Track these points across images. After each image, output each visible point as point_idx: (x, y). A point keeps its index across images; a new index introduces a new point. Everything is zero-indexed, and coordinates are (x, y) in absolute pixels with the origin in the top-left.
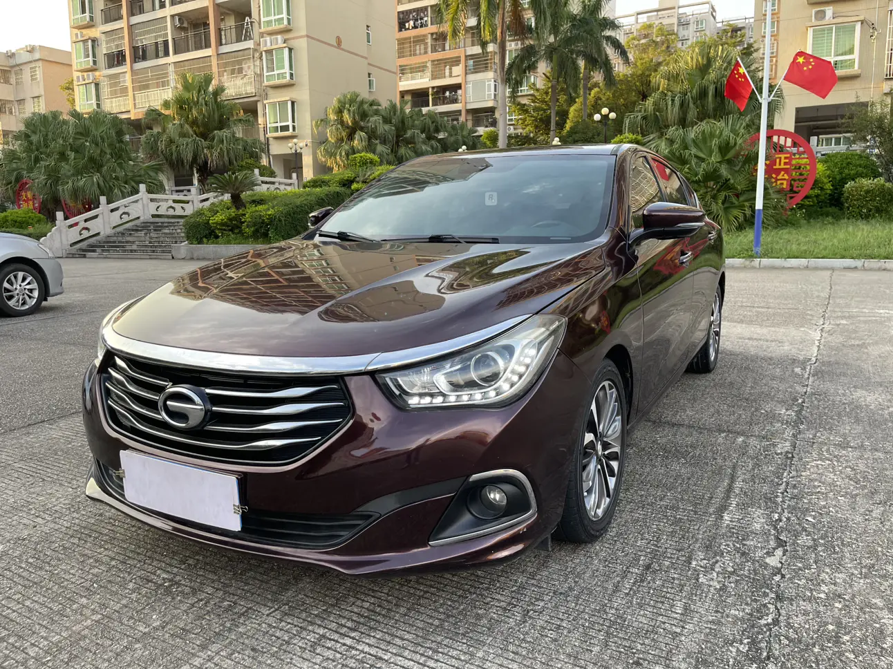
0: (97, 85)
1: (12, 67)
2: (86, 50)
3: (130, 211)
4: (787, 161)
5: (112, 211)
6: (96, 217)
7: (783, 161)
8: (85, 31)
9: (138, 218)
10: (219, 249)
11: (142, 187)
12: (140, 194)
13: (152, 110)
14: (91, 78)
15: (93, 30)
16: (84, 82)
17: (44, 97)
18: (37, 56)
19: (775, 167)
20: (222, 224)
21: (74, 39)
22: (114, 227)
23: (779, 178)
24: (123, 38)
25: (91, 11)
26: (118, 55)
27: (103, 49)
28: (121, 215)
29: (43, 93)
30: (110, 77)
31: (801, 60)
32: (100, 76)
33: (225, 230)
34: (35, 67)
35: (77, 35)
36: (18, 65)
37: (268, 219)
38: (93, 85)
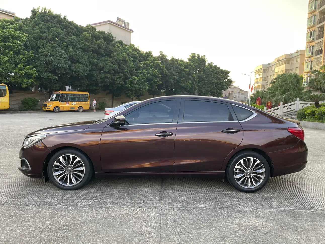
0: (312, 62)
1: (291, 58)
2: (310, 50)
3: (291, 108)
5: (284, 107)
6: (278, 109)
8: (310, 44)
9: (294, 110)
10: (305, 123)
11: (298, 99)
12: (296, 101)
13: (315, 70)
14: (310, 60)
15: (313, 43)
16: (307, 62)
17: (299, 68)
18: (299, 54)
20: (309, 114)
21: (307, 47)
22: (284, 113)
24: (323, 44)
25: (313, 36)
26: (320, 51)
27: (316, 49)
28: (287, 109)
29: (299, 66)
30: (317, 58)
32: (313, 59)
33: (310, 116)
34: (298, 58)
35: (307, 45)
36: (293, 58)
37: (323, 112)
38: (310, 62)
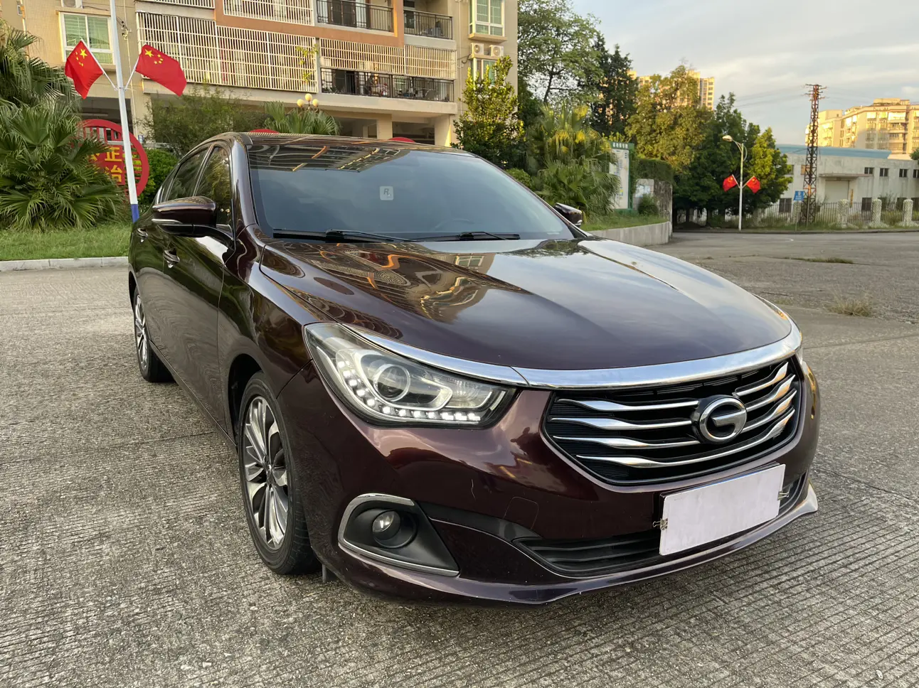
4: (118, 154)
7: (114, 154)
19: (106, 160)
23: (112, 171)
31: (149, 53)
